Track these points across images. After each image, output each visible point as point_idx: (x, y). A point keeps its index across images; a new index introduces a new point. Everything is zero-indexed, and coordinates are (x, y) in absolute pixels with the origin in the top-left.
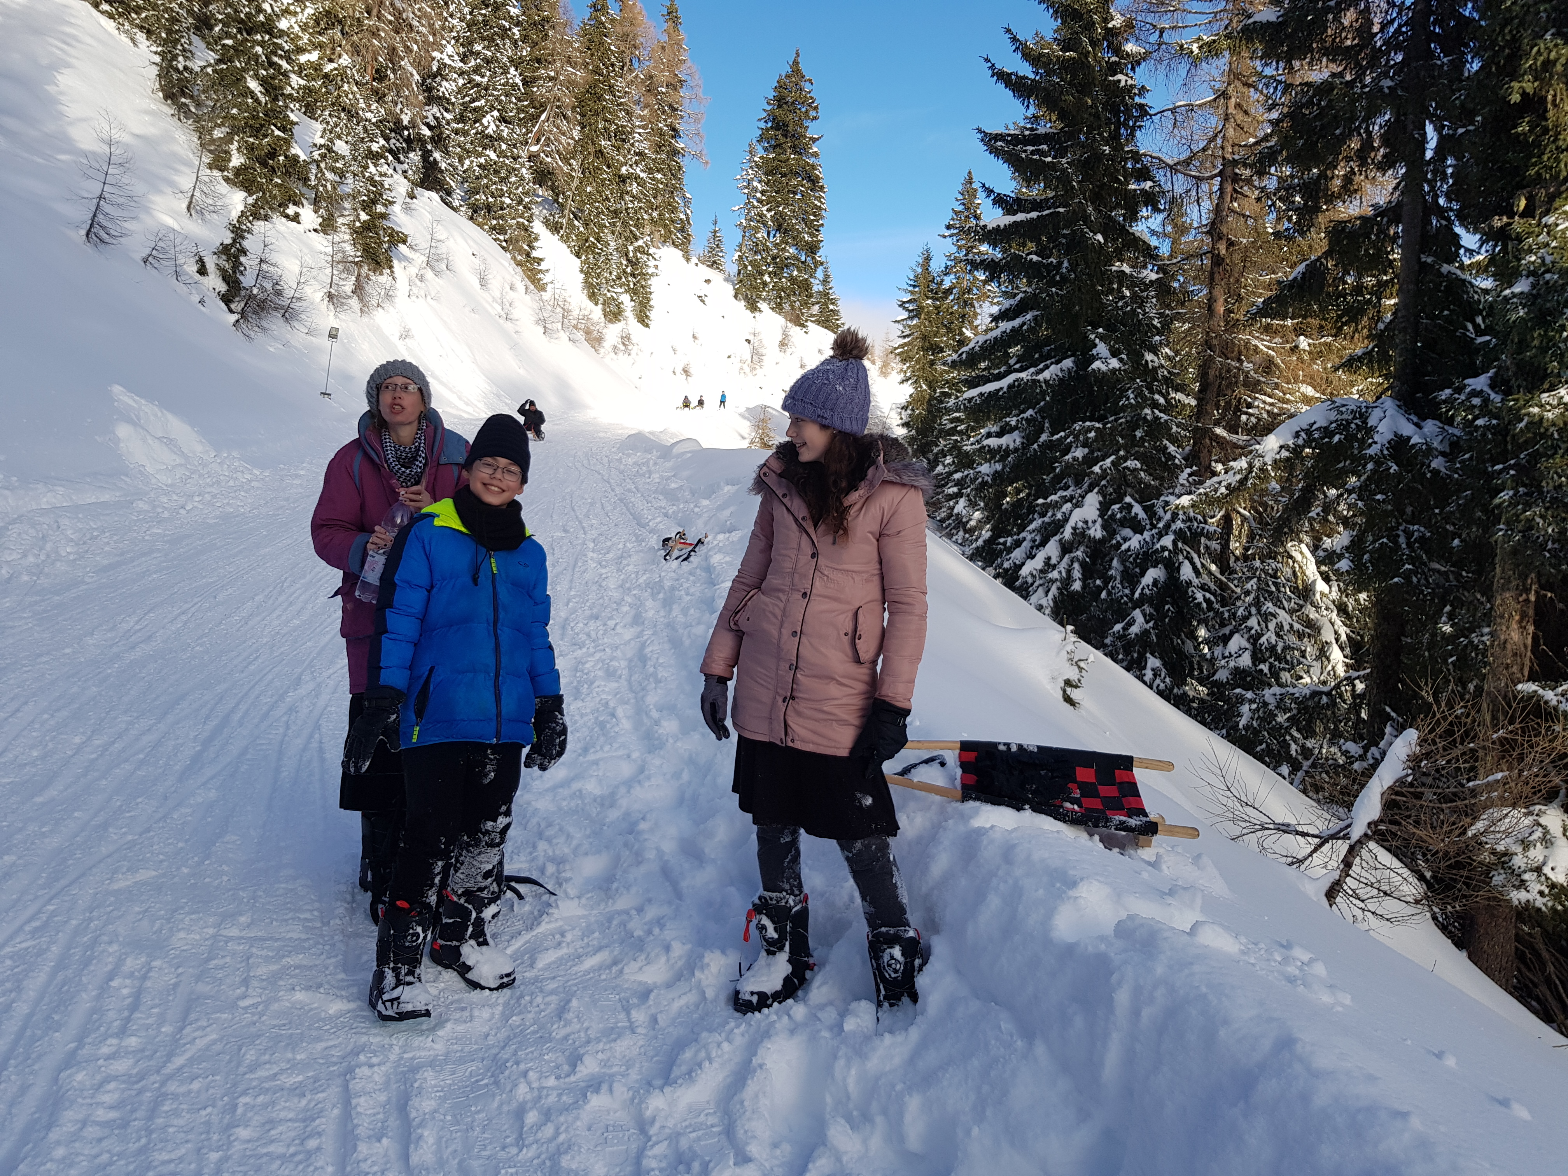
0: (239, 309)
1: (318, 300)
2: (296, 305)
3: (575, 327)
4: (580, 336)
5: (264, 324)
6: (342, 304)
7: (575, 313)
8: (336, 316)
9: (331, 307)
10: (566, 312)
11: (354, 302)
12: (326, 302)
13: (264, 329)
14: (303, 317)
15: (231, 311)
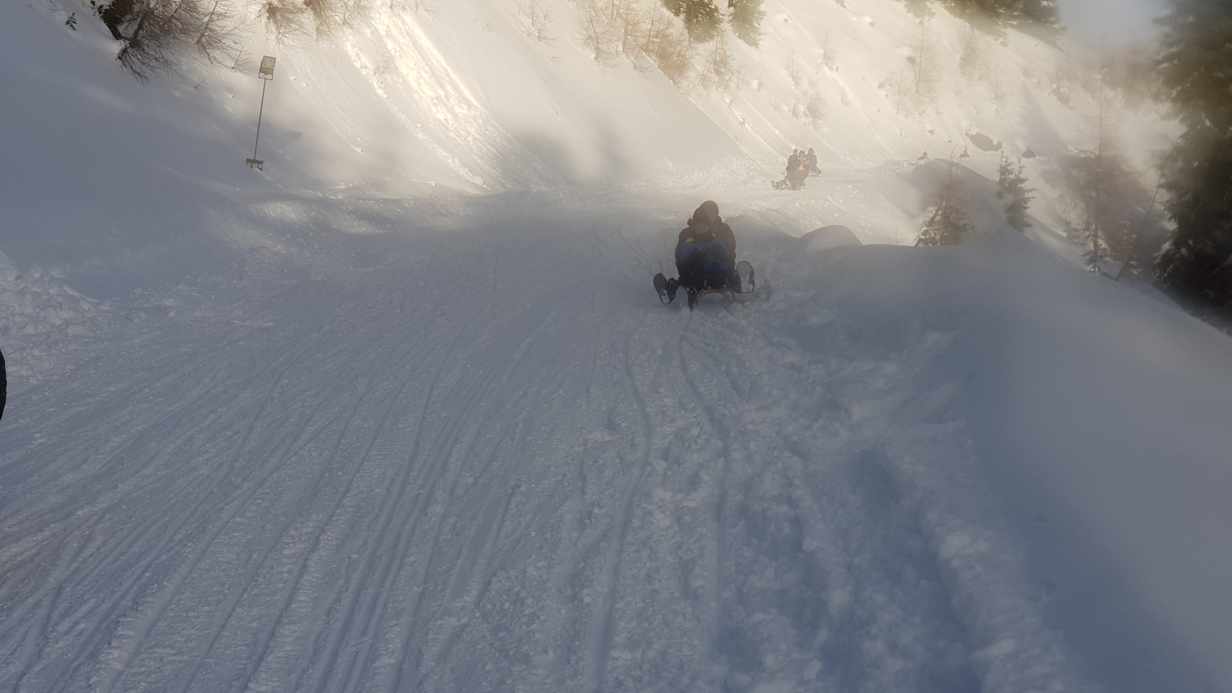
0: (130, 33)
1: (253, 17)
2: (218, 26)
3: (645, 49)
4: (651, 61)
5: (167, 54)
6: (289, 21)
7: (646, 26)
8: (279, 41)
9: (272, 27)
10: (631, 27)
11: (308, 18)
12: (264, 19)
13: (167, 63)
14: (229, 43)
15: (117, 36)
